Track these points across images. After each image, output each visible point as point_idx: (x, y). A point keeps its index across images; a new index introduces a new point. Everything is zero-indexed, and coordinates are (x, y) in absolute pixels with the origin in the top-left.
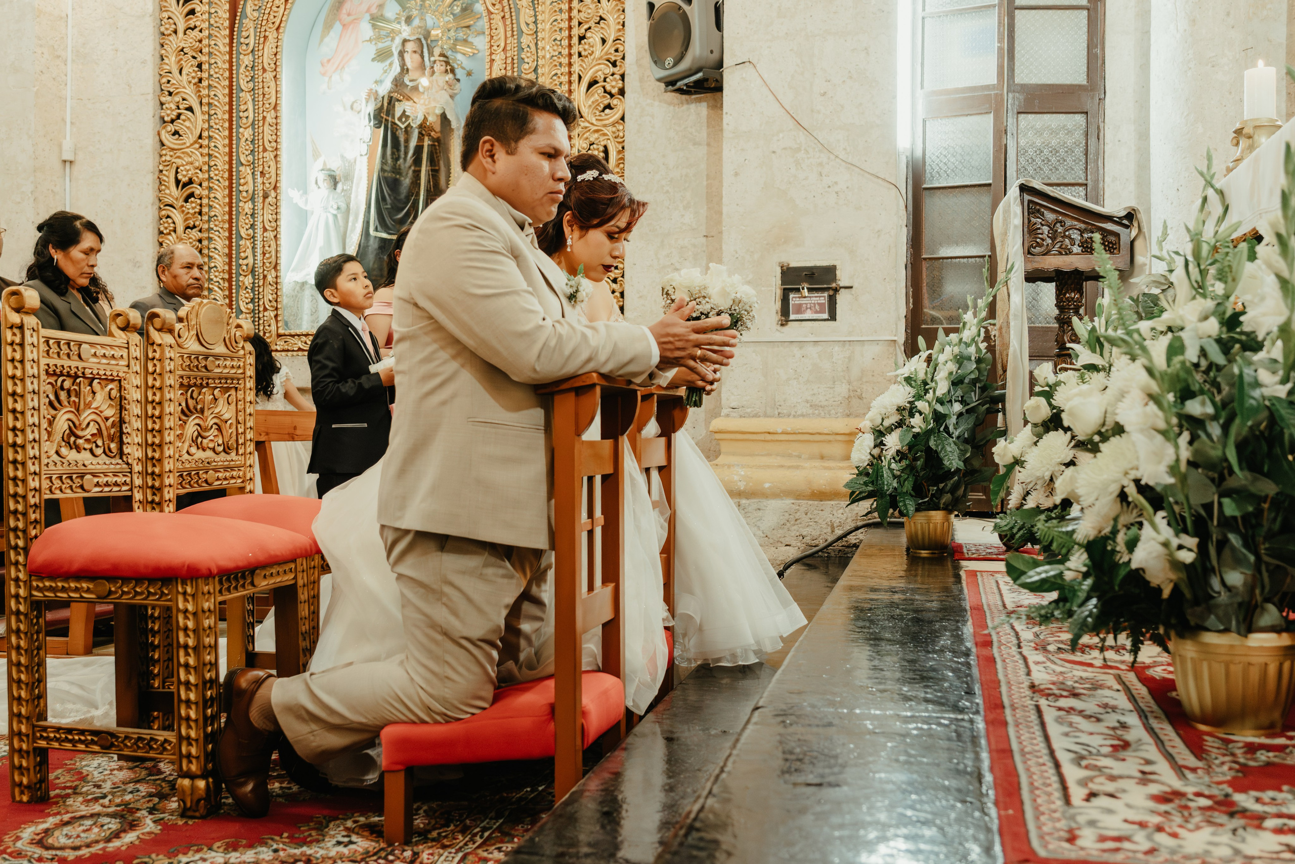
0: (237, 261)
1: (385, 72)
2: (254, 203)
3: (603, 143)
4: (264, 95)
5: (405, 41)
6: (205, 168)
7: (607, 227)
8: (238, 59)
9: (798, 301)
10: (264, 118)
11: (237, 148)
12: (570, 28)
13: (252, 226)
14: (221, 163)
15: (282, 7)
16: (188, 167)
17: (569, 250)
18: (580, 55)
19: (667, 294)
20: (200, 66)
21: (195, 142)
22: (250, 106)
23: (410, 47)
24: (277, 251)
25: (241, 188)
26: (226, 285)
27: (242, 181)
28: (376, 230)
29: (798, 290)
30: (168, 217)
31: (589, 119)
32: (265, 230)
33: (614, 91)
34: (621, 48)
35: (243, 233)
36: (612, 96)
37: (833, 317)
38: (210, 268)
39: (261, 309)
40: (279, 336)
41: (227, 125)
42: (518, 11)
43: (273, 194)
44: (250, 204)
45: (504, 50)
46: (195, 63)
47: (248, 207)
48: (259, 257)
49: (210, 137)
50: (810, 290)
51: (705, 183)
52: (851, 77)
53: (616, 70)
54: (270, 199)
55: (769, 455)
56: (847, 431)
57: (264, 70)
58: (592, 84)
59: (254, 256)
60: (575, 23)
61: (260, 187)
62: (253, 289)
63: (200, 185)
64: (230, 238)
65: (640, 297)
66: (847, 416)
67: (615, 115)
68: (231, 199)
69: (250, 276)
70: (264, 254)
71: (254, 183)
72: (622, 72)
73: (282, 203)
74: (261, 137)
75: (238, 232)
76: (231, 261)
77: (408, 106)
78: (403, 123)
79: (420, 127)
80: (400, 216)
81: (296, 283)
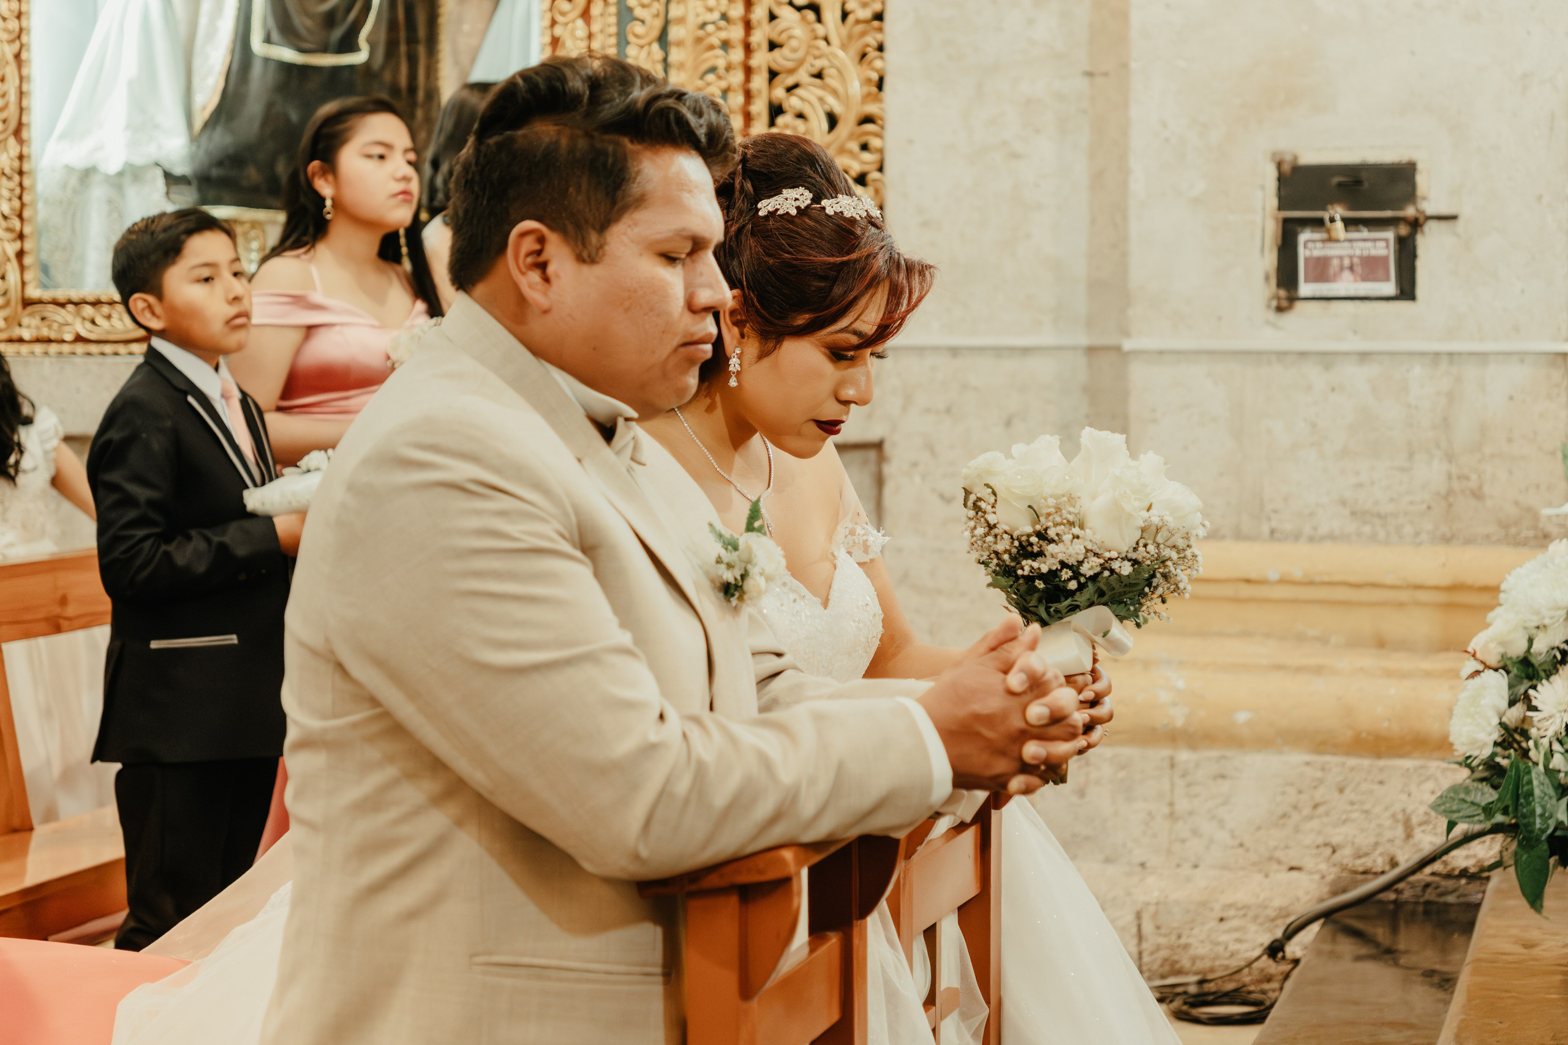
7: (830, 333)
9: (1318, 251)
17: (733, 383)
19: (977, 508)
24: (21, 94)
28: (268, 40)
29: (1318, 223)
37: (1407, 291)
40: (27, 303)
50: (1349, 223)
55: (1246, 634)
56: (1445, 581)
65: (925, 224)
66: (1447, 540)
80: (326, 6)
81: (66, 169)
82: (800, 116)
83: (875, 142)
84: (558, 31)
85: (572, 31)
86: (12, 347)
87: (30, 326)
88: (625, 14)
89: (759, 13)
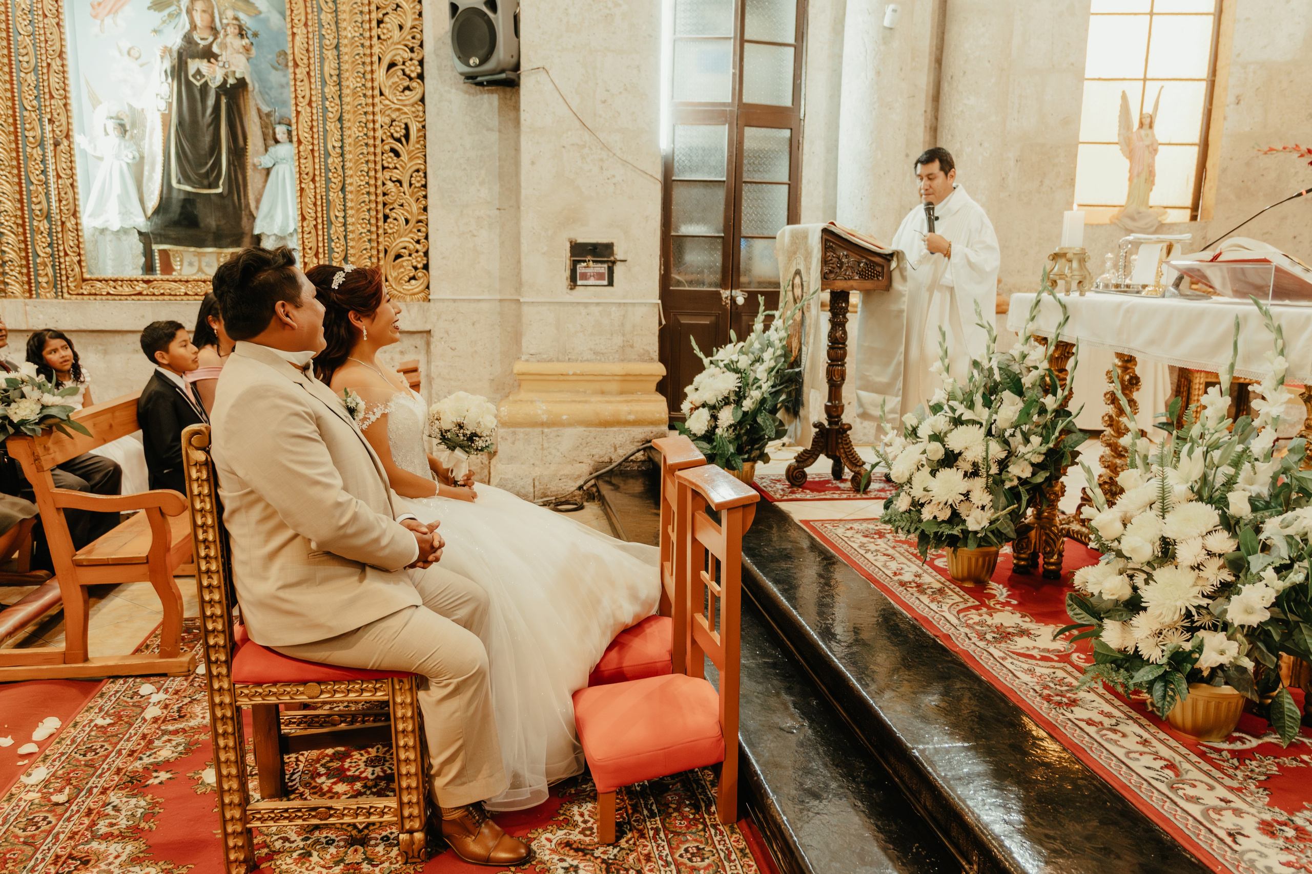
0: (29, 206)
1: (164, 22)
2: (43, 149)
3: (406, 121)
4: (46, 41)
8: (14, 1)
9: (584, 270)
10: (49, 65)
11: (20, 92)
12: (370, 12)
13: (43, 172)
14: (2, 106)
18: (379, 38)
22: (30, 49)
23: (199, 5)
24: (75, 199)
25: (27, 133)
26: (20, 230)
27: (28, 126)
28: (179, 182)
29: (584, 261)
31: (390, 97)
32: (59, 177)
33: (413, 75)
34: (418, 36)
35: (34, 179)
36: (411, 79)
37: (611, 283)
39: (62, 254)
40: (84, 280)
41: (6, 69)
43: (66, 143)
44: (39, 150)
45: (306, 25)
47: (36, 153)
48: (54, 204)
50: (593, 262)
51: (497, 164)
52: (626, 90)
53: (414, 55)
54: (63, 147)
55: (561, 391)
56: (624, 373)
57: (45, 16)
58: (392, 65)
59: (49, 202)
60: (374, 7)
61: (49, 135)
62: (50, 234)
64: (19, 183)
65: (443, 258)
66: (622, 360)
67: (414, 96)
68: (17, 144)
69: (45, 221)
70: (60, 201)
71: (42, 129)
72: (419, 58)
73: (76, 152)
74: (46, 84)
75: (28, 178)
76: (22, 206)
77: (203, 65)
78: (198, 81)
79: (219, 87)
80: (203, 171)
81: (95, 228)
82: (395, 219)
83: (423, 229)
84: (303, 185)
85: (309, 187)
86: (80, 297)
87: (86, 289)
88: (328, 180)
89: (379, 183)
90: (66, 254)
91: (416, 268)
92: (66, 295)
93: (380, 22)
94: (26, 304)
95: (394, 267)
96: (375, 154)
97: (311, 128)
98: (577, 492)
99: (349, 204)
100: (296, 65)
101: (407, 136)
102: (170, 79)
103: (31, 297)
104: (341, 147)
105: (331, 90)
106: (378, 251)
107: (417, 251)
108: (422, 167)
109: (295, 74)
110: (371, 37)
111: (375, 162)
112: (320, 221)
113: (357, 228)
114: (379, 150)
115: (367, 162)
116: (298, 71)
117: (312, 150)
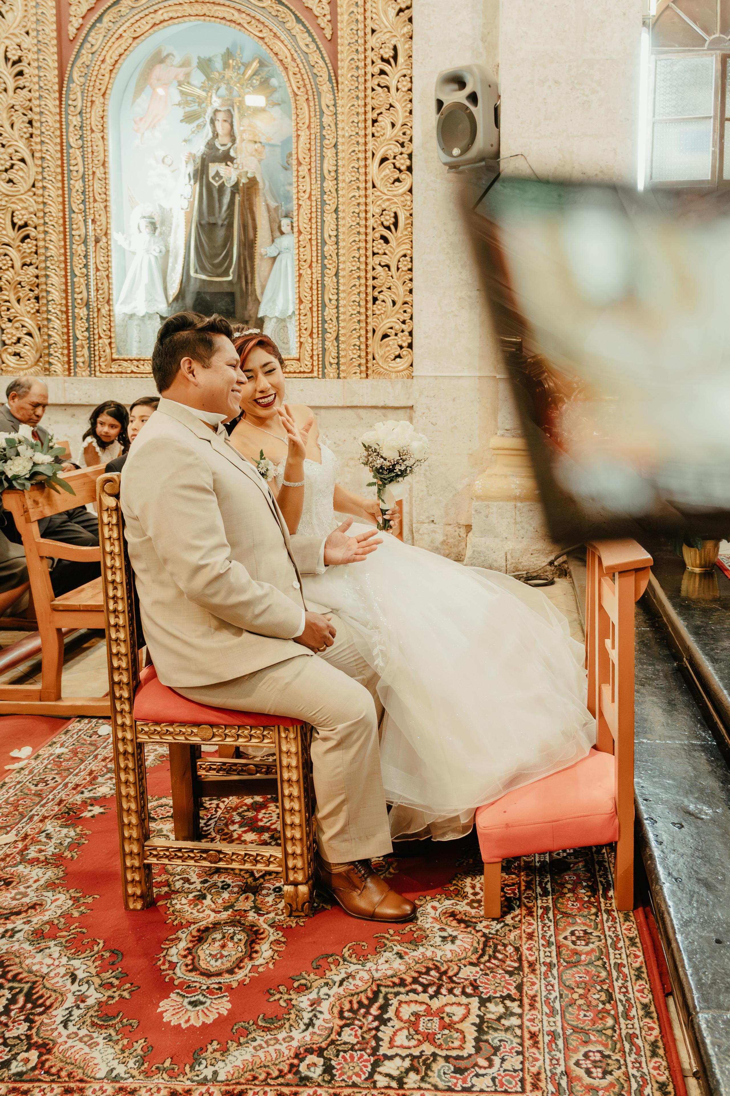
0: (72, 296)
1: (193, 132)
2: (86, 246)
3: (394, 210)
4: (93, 152)
5: (216, 111)
6: (41, 214)
8: (67, 118)
10: (94, 173)
11: (69, 197)
12: (365, 113)
13: (86, 266)
14: (54, 209)
15: (107, 75)
16: (23, 212)
18: (373, 135)
20: (30, 122)
21: (29, 190)
22: (80, 160)
23: (221, 116)
24: (109, 288)
25: (74, 233)
26: (64, 316)
27: (74, 226)
28: (197, 272)
30: (6, 255)
31: (382, 189)
32: (98, 270)
33: (403, 168)
34: (408, 132)
35: (77, 272)
36: (400, 171)
38: (48, 301)
39: (96, 337)
40: (113, 360)
41: (59, 177)
42: (319, 94)
44: (83, 247)
45: (309, 127)
46: (26, 119)
47: (80, 249)
49: (44, 188)
53: (404, 150)
54: (102, 244)
57: (92, 131)
58: (384, 160)
59: (88, 292)
60: (369, 108)
61: (91, 233)
62: (88, 320)
63: (35, 228)
64: (66, 276)
65: (426, 337)
67: (403, 187)
68: (65, 242)
69: (85, 309)
70: (98, 290)
71: (86, 229)
72: (409, 152)
73: (113, 247)
74: (91, 189)
75: (72, 271)
76: (67, 296)
77: (221, 168)
78: (217, 182)
79: (233, 186)
80: (217, 261)
81: (125, 314)
82: (383, 301)
83: (409, 310)
84: (301, 271)
85: (306, 272)
86: (109, 375)
87: (115, 368)
88: (324, 267)
89: (370, 268)
90: (100, 338)
91: (401, 347)
92: (98, 374)
93: (374, 121)
94: (65, 382)
95: (381, 346)
96: (366, 241)
97: (310, 220)
98: (549, 568)
99: (341, 288)
100: (299, 164)
101: (396, 224)
102: (192, 182)
103: (69, 375)
104: (337, 236)
105: (329, 185)
106: (367, 331)
107: (403, 331)
108: (409, 252)
109: (298, 171)
110: (366, 135)
111: (366, 249)
112: (315, 303)
113: (347, 308)
114: (370, 238)
115: (359, 249)
116: (300, 169)
117: (310, 240)
